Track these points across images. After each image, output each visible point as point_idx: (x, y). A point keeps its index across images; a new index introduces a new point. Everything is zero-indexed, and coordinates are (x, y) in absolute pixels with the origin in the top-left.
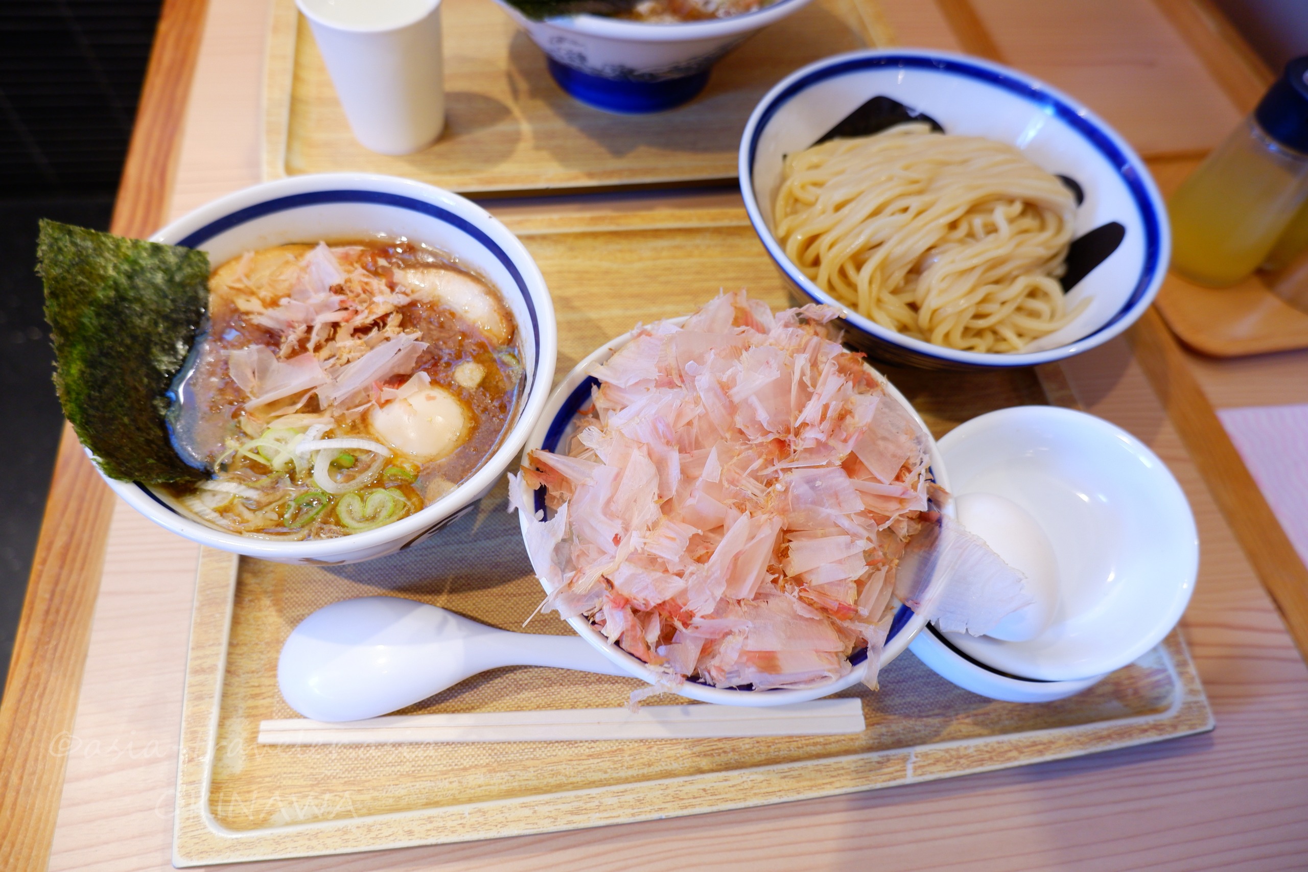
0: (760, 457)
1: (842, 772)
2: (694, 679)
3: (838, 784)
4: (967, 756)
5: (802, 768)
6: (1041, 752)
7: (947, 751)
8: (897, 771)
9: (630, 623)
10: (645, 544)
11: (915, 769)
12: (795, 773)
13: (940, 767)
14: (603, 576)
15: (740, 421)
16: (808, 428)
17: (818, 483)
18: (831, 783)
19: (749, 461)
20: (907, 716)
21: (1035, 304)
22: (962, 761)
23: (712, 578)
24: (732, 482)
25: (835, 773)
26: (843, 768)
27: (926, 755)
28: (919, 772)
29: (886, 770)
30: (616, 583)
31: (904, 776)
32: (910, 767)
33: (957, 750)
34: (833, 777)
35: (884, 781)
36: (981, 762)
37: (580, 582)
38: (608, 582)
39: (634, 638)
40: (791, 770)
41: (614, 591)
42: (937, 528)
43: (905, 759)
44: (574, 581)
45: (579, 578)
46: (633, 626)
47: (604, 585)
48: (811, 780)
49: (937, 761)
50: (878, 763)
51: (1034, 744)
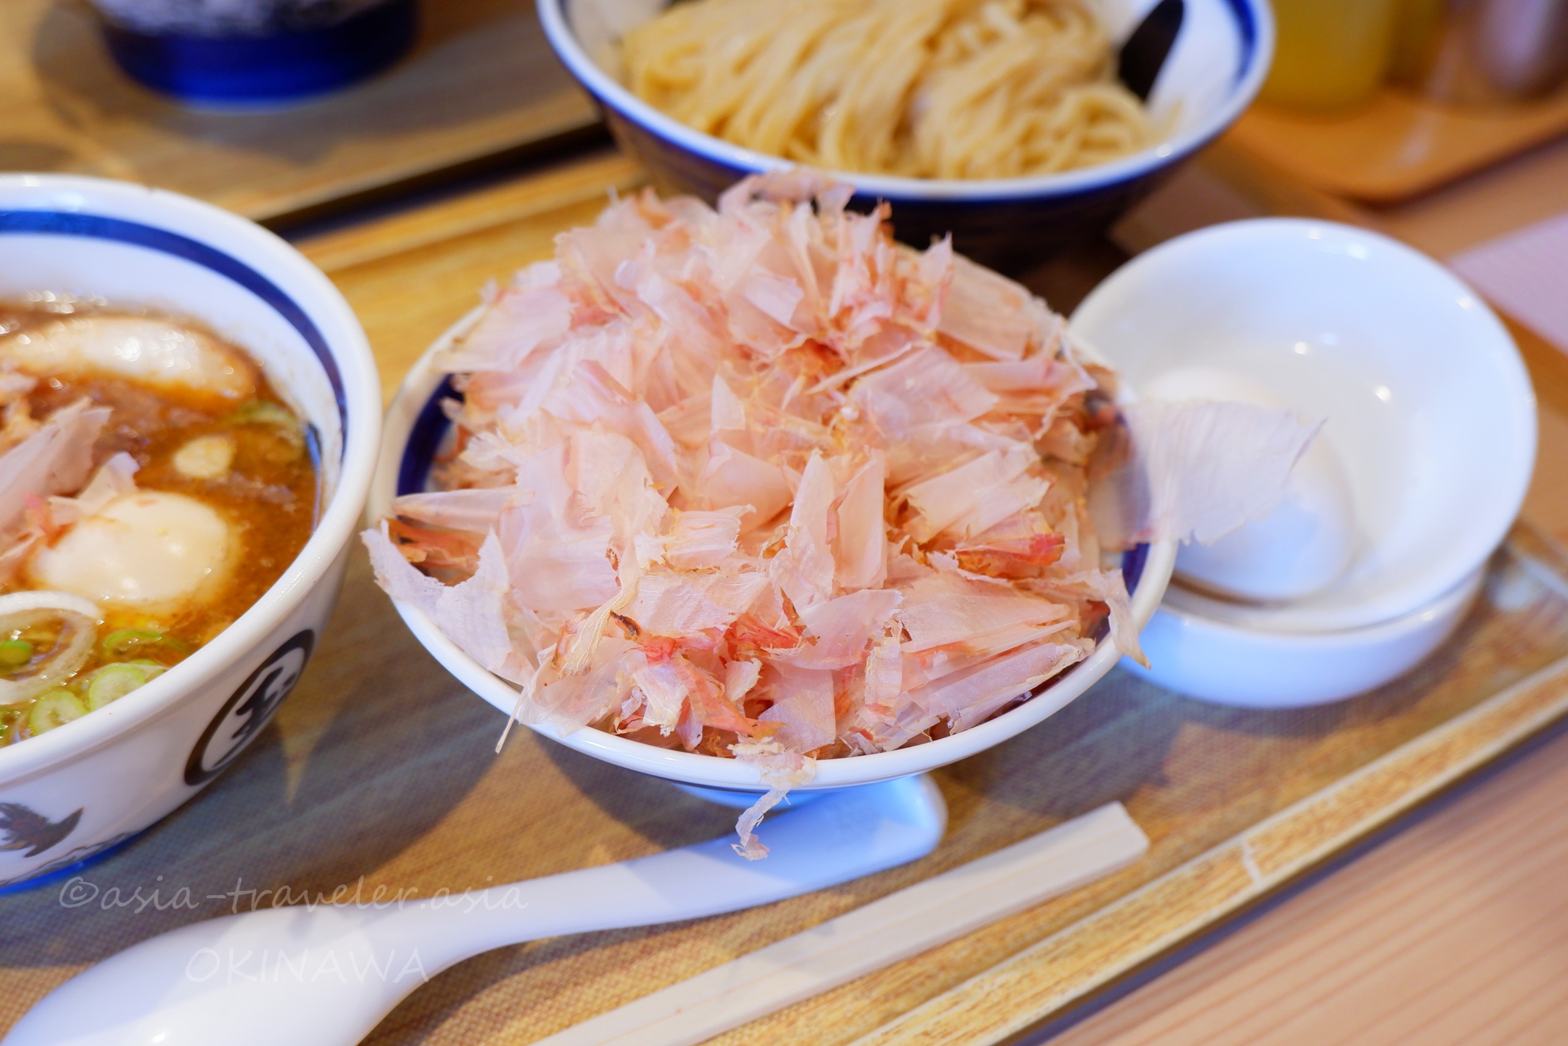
0: (796, 374)
1: (1144, 914)
2: (839, 751)
3: (1148, 936)
4: (1331, 815)
5: (1078, 934)
6: (1439, 767)
7: (1296, 819)
8: (1234, 878)
9: (693, 679)
10: (665, 547)
11: (1261, 864)
12: (1069, 946)
13: (1297, 846)
14: (613, 614)
15: (739, 331)
16: (855, 313)
17: (910, 383)
18: (1137, 938)
19: (781, 386)
20: (1206, 808)
21: (1105, 131)
22: (1328, 824)
23: (805, 559)
24: (768, 423)
25: (1135, 921)
26: (1144, 908)
27: (1267, 838)
28: (1269, 865)
29: (1214, 885)
30: (641, 621)
31: (1249, 882)
32: (1250, 864)
33: (1311, 811)
34: (1133, 927)
35: (1221, 900)
36: (1357, 815)
37: (573, 649)
38: (627, 622)
39: (709, 702)
40: (1058, 944)
41: (642, 637)
42: (1121, 431)
43: (1235, 857)
44: (561, 651)
45: (568, 642)
46: (700, 683)
47: (621, 631)
48: (1100, 946)
49: (1288, 841)
50: (1198, 877)
51: (1422, 760)
